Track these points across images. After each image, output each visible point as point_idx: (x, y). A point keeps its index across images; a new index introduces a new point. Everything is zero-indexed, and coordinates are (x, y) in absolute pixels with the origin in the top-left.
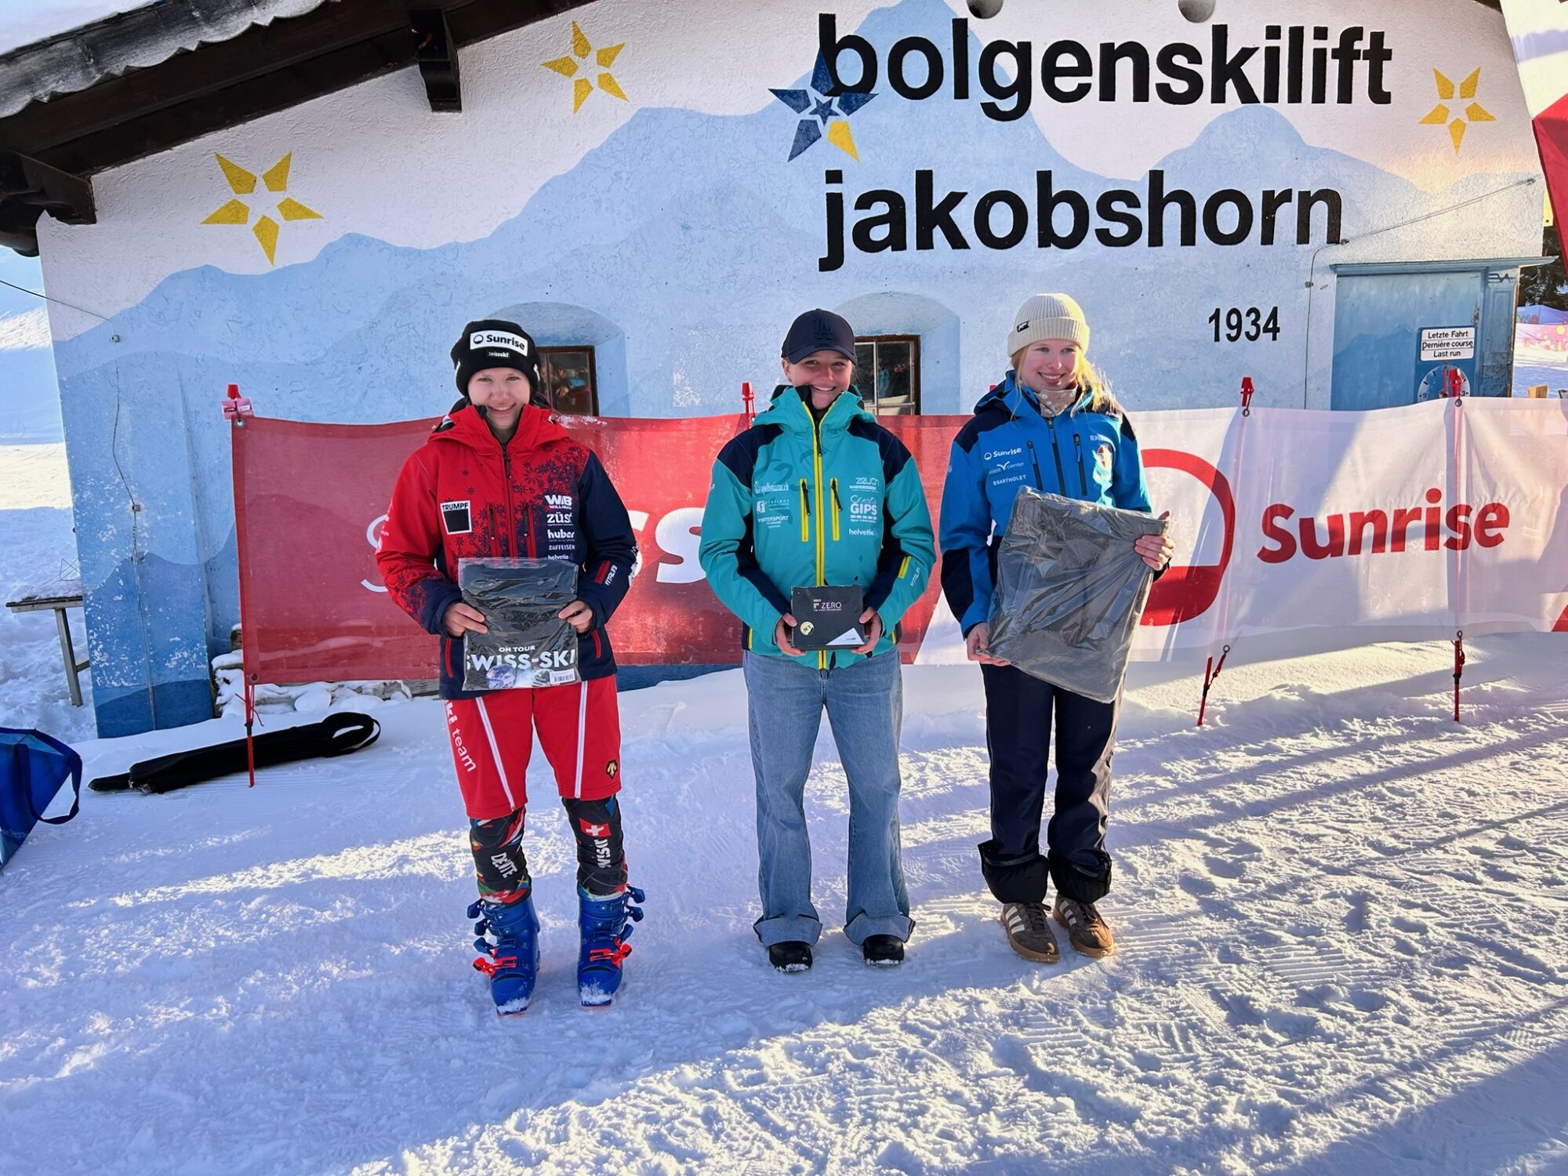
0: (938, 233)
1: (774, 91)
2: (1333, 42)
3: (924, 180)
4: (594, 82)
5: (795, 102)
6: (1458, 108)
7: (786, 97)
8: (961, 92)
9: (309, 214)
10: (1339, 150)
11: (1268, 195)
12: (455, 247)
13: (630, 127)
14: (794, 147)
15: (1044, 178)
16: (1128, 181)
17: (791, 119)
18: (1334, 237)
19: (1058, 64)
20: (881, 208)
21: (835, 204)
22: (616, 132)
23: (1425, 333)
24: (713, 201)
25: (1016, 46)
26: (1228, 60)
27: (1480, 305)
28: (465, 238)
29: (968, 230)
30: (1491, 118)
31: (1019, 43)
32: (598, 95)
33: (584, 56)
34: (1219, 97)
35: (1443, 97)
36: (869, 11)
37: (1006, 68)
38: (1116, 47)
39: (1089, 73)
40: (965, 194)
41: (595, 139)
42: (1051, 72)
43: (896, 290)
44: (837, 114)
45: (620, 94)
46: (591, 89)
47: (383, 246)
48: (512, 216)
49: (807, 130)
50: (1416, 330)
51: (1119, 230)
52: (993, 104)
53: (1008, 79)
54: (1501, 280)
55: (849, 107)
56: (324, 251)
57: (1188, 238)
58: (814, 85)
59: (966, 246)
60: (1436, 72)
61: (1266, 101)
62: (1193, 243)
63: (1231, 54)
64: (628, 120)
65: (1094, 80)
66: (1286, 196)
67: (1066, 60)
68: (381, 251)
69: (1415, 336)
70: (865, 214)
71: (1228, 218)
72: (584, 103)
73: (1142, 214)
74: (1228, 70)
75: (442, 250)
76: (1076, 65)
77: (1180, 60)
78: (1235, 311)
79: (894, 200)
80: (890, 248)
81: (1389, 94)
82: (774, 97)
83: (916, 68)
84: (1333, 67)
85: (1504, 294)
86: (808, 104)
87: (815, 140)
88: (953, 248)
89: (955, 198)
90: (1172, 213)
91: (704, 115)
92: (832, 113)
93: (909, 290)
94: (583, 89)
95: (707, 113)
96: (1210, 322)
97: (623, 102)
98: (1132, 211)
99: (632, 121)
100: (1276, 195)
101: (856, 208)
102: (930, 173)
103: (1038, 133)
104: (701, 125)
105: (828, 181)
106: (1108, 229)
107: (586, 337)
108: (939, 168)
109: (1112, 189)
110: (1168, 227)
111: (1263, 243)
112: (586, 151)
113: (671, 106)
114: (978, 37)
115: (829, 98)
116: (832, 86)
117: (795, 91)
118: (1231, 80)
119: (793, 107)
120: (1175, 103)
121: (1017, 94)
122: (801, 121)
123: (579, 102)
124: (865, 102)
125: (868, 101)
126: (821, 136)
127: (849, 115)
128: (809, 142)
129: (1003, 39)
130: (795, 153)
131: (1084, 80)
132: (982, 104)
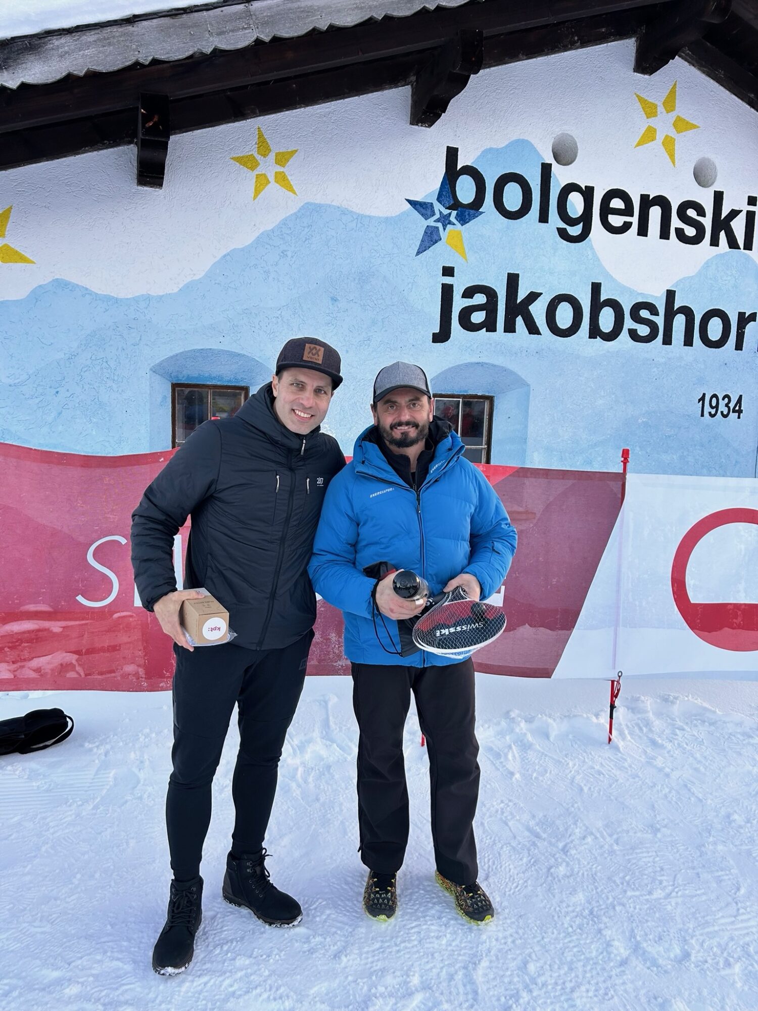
0: (519, 321)
1: (409, 201)
3: (513, 281)
4: (271, 178)
5: (423, 211)
7: (418, 206)
8: (544, 218)
9: (23, 259)
11: (741, 315)
12: (148, 298)
13: (297, 216)
14: (421, 245)
15: (596, 288)
16: (652, 296)
17: (420, 224)
19: (611, 206)
20: (480, 299)
21: (447, 291)
22: (286, 219)
24: (357, 281)
25: (584, 188)
26: (723, 217)
28: (156, 291)
29: (540, 320)
31: (586, 187)
32: (273, 188)
33: (265, 156)
34: (715, 242)
36: (483, 149)
37: (576, 204)
38: (651, 198)
39: (632, 215)
40: (542, 294)
41: (270, 222)
42: (606, 210)
43: (487, 361)
44: (454, 224)
45: (290, 188)
46: (268, 182)
47: (86, 292)
48: (197, 278)
49: (431, 233)
51: (643, 330)
52: (565, 229)
53: (576, 212)
55: (463, 220)
56: (33, 292)
57: (688, 342)
58: (439, 199)
59: (538, 333)
61: (744, 249)
62: (692, 345)
63: (724, 214)
64: (295, 211)
65: (635, 220)
66: (752, 317)
67: (617, 203)
68: (83, 296)
70: (468, 302)
71: (715, 328)
72: (262, 193)
73: (660, 320)
74: (722, 224)
75: (136, 300)
76: (623, 207)
77: (691, 213)
78: (715, 396)
79: (491, 294)
80: (485, 329)
82: (409, 206)
83: (513, 197)
86: (433, 214)
87: (436, 242)
88: (530, 333)
89: (533, 297)
90: (679, 321)
91: (356, 213)
92: (450, 223)
93: (496, 363)
94: (262, 182)
95: (357, 212)
96: (699, 402)
97: (293, 195)
98: (653, 318)
99: (299, 211)
100: (747, 316)
101: (462, 297)
102: (517, 275)
103: (594, 254)
104: (352, 221)
105: (444, 275)
106: (636, 330)
107: (245, 379)
108: (524, 272)
109: (641, 301)
110: (676, 332)
111: (736, 349)
112: (261, 231)
113: (330, 203)
114: (558, 178)
115: (449, 211)
116: (452, 202)
117: (425, 203)
118: (723, 232)
119: (422, 215)
120: (686, 243)
121: (582, 224)
122: (428, 226)
123: (258, 192)
124: (475, 217)
125: (477, 216)
126: (441, 239)
127: (462, 225)
128: (432, 243)
129: (575, 182)
130: (421, 250)
131: (628, 219)
132: (557, 228)
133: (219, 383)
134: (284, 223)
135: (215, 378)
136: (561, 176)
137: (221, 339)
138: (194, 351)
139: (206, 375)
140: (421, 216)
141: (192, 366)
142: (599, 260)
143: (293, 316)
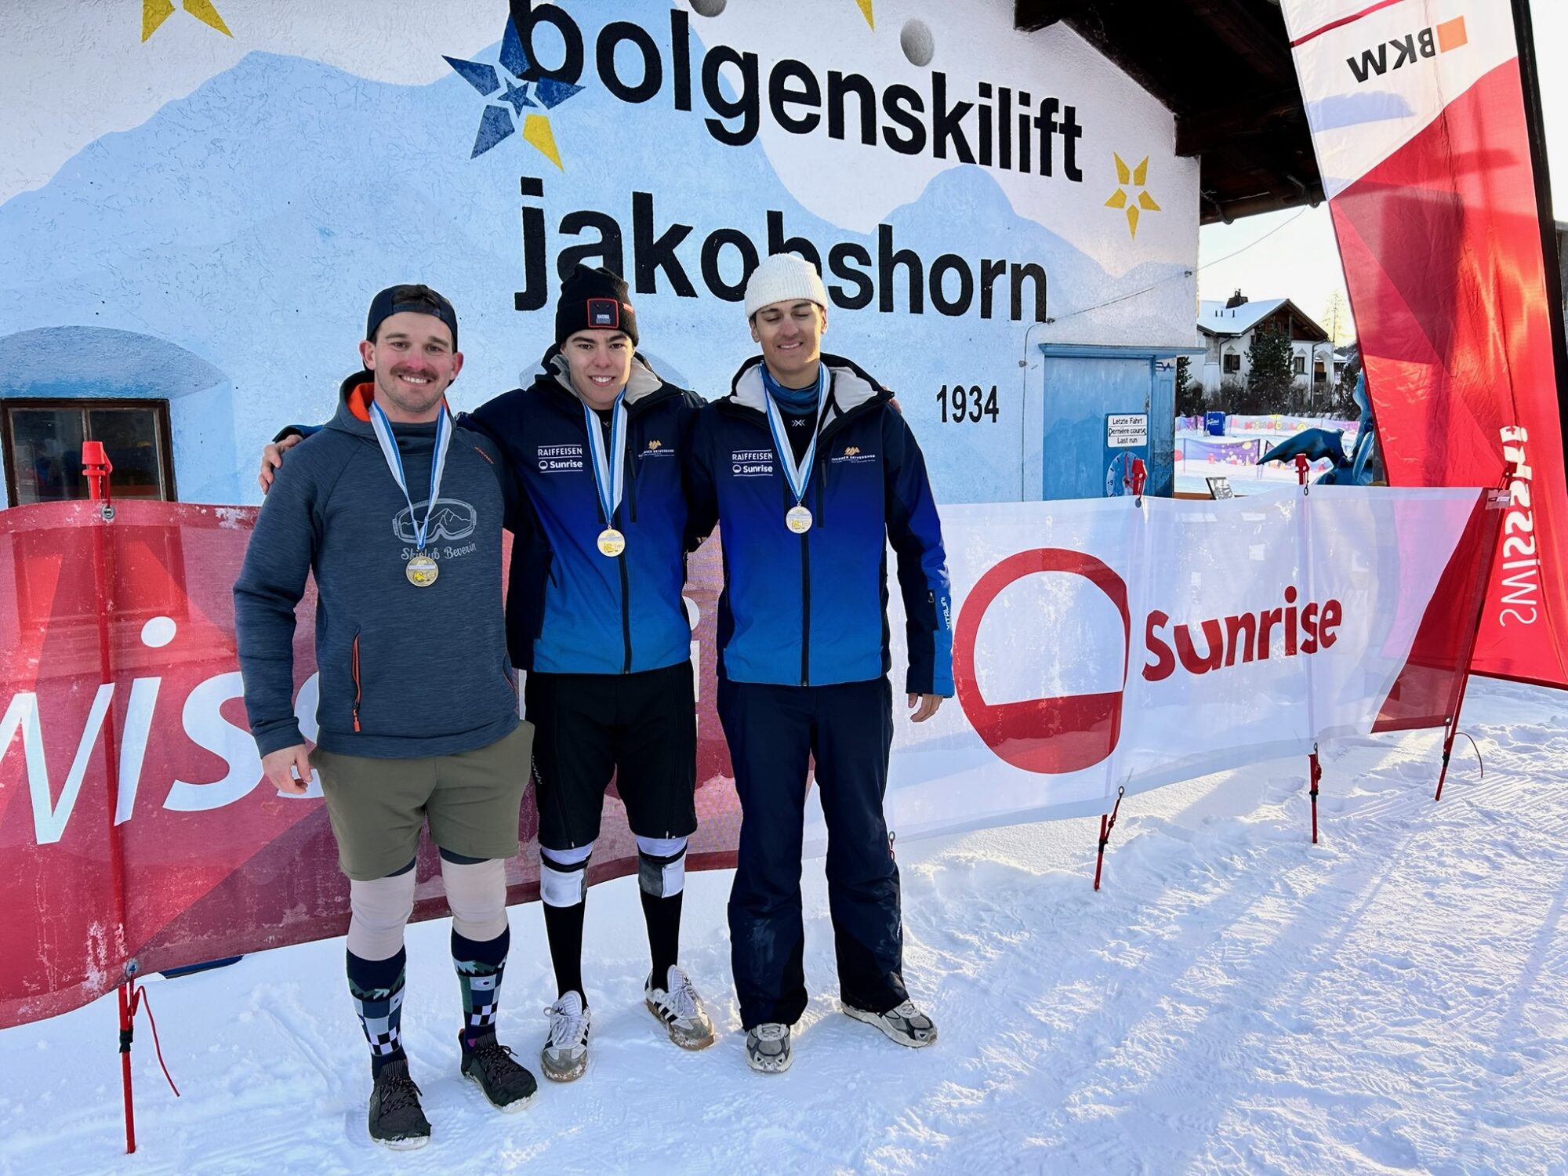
0: (660, 273)
1: (452, 62)
2: (1034, 111)
3: (643, 205)
5: (479, 80)
6: (1133, 193)
7: (467, 71)
8: (683, 101)
10: (1044, 224)
11: (985, 264)
13: (235, 76)
14: (479, 140)
15: (775, 220)
16: (861, 235)
17: (475, 103)
18: (1041, 316)
19: (786, 87)
20: (591, 235)
21: (533, 221)
22: (214, 80)
23: (1111, 418)
24: (366, 200)
25: (742, 56)
26: (947, 114)
27: (1150, 394)
29: (694, 273)
30: (1157, 208)
31: (745, 54)
32: (182, 21)
35: (1121, 182)
39: (818, 104)
40: (691, 228)
41: (180, 85)
42: (779, 96)
44: (534, 105)
46: (171, 8)
49: (496, 120)
50: (1103, 417)
51: (851, 289)
52: (718, 122)
53: (734, 95)
54: (1165, 368)
55: (550, 99)
58: (502, 60)
59: (693, 294)
60: (1116, 156)
61: (981, 163)
62: (921, 312)
63: (949, 108)
64: (231, 66)
65: (823, 111)
66: (1001, 267)
67: (794, 84)
69: (1103, 422)
70: (572, 241)
71: (952, 285)
72: (159, 29)
73: (873, 272)
74: (947, 124)
76: (805, 91)
77: (903, 104)
78: (959, 389)
79: (608, 226)
81: (1080, 171)
82: (451, 69)
84: (1035, 134)
85: (1167, 383)
86: (496, 86)
87: (506, 135)
88: (679, 294)
89: (678, 233)
90: (901, 274)
91: (352, 77)
92: (527, 102)
94: (157, 8)
95: (356, 74)
96: (938, 399)
97: (225, 36)
98: (863, 269)
99: (239, 67)
100: (992, 265)
101: (561, 232)
102: (649, 197)
103: (767, 164)
104: (347, 91)
105: (524, 192)
106: (840, 288)
107: (158, 385)
108: (660, 192)
109: (843, 242)
110: (897, 290)
111: (983, 316)
112: (163, 102)
113: (300, 55)
114: (701, 37)
115: (521, 83)
116: (527, 67)
117: (479, 66)
118: (950, 134)
119: (476, 86)
120: (901, 151)
121: (744, 113)
122: (488, 107)
123: (150, 26)
124: (569, 94)
125: (573, 94)
126: (513, 131)
127: (549, 108)
128: (498, 136)
129: (728, 46)
130: (480, 148)
131: (813, 110)
132: (707, 120)
133: (102, 395)
134: (212, 86)
135: (92, 385)
136: (705, 34)
137: (100, 308)
138: (41, 331)
139: (73, 380)
140: (473, 88)
141: (39, 363)
142: (775, 174)
143: (245, 263)
